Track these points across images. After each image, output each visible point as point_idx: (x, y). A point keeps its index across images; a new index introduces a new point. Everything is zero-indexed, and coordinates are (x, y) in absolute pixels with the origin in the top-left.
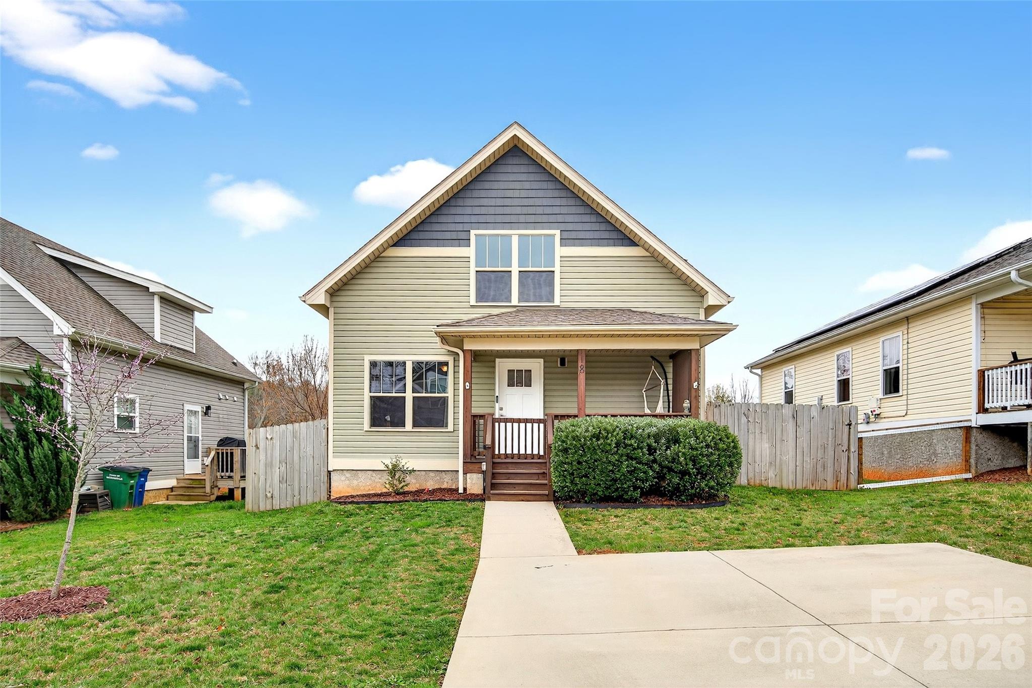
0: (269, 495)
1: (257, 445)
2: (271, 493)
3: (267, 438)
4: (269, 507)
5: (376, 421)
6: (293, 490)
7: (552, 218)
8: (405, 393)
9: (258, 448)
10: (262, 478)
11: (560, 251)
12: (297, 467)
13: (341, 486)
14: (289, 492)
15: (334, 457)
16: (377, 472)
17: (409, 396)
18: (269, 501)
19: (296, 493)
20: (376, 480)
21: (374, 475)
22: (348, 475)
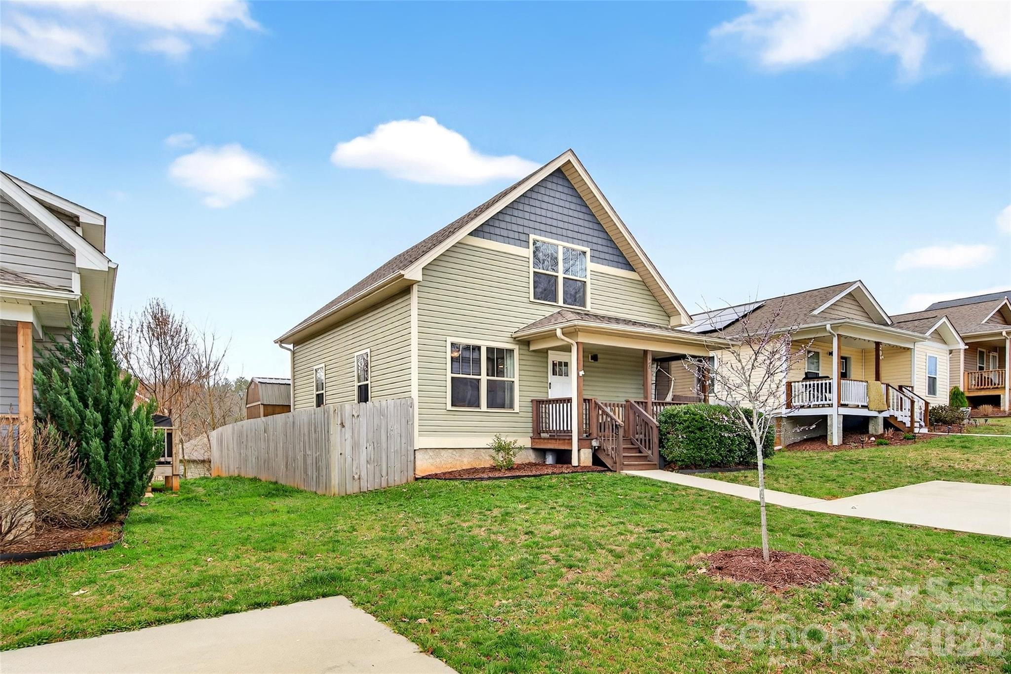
0: (356, 477)
1: (342, 423)
2: (359, 474)
3: (353, 416)
4: (356, 490)
5: (457, 401)
6: (381, 471)
7: (584, 237)
8: (480, 375)
9: (343, 426)
10: (349, 460)
11: (591, 266)
12: (384, 445)
13: (425, 465)
14: (377, 473)
15: (420, 435)
16: (457, 450)
17: (484, 378)
18: (356, 483)
19: (384, 474)
20: (457, 458)
21: (455, 453)
22: (431, 453)
